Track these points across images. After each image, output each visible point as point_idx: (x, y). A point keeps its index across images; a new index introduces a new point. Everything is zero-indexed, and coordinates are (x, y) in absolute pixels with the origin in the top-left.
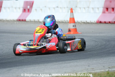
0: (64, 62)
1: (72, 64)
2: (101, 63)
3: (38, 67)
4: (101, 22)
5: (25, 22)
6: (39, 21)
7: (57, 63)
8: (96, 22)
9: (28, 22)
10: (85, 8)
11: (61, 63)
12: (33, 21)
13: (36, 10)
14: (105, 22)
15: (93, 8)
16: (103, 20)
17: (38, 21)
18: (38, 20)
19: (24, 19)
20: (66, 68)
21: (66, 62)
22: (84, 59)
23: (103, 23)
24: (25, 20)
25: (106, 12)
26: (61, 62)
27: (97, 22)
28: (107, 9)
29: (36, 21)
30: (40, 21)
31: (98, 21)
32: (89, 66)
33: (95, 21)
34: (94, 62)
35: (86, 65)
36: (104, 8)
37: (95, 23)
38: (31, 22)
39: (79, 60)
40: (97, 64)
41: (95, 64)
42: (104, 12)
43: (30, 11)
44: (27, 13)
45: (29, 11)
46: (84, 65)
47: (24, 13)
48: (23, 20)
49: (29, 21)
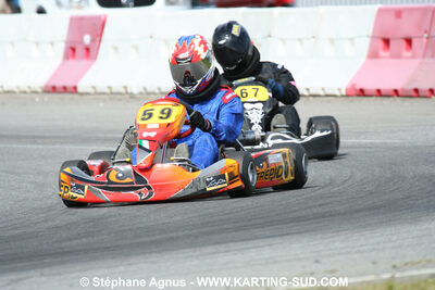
0: (222, 248)
1: (252, 254)
2: (362, 248)
4: (362, 93)
5: (75, 96)
6: (127, 93)
7: (197, 253)
8: (344, 92)
9: (88, 94)
10: (300, 40)
11: (213, 253)
12: (107, 90)
13: (116, 48)
14: (379, 93)
15: (332, 41)
16: (370, 86)
17: (123, 91)
18: (125, 88)
19: (69, 84)
22: (300, 233)
23: (370, 96)
24: (75, 88)
25: (383, 53)
26: (211, 249)
27: (347, 90)
28: (387, 42)
29: (115, 90)
30: (129, 91)
32: (317, 261)
33: (340, 90)
34: (337, 245)
35: (307, 259)
36: (373, 37)
37: (342, 96)
38: (96, 94)
39: (279, 240)
40: (348, 253)
41: (339, 254)
42: (373, 55)
43: (92, 52)
45: (88, 52)
46: (300, 260)
47: (72, 62)
48: (65, 89)
49: (91, 91)
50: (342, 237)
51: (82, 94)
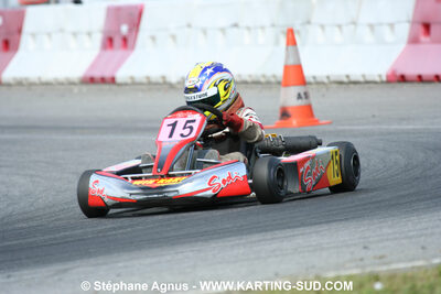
0: (269, 235)
1: (300, 241)
2: (411, 234)
3: (169, 258)
4: (403, 79)
5: (114, 87)
6: (165, 83)
7: (243, 241)
8: (384, 79)
9: (126, 84)
10: (339, 26)
11: (259, 241)
12: (145, 81)
13: (153, 38)
14: (420, 79)
15: (371, 26)
16: (411, 72)
17: (161, 81)
18: (164, 77)
19: (107, 74)
20: (276, 256)
21: (279, 233)
22: (347, 219)
23: (411, 81)
24: (113, 80)
25: (424, 39)
26: (256, 237)
27: (388, 76)
28: (427, 27)
29: (153, 80)
30: (168, 80)
31: (394, 73)
32: (365, 248)
33: (380, 76)
34: (385, 230)
35: (355, 245)
36: (413, 23)
37: (382, 82)
38: (134, 84)
39: (325, 227)
40: (396, 239)
41: (387, 240)
42: (414, 40)
43: (130, 42)
44: (117, 52)
45: (126, 42)
47: (109, 53)
48: (103, 80)
49: (129, 81)
50: (390, 223)
51: (120, 85)
